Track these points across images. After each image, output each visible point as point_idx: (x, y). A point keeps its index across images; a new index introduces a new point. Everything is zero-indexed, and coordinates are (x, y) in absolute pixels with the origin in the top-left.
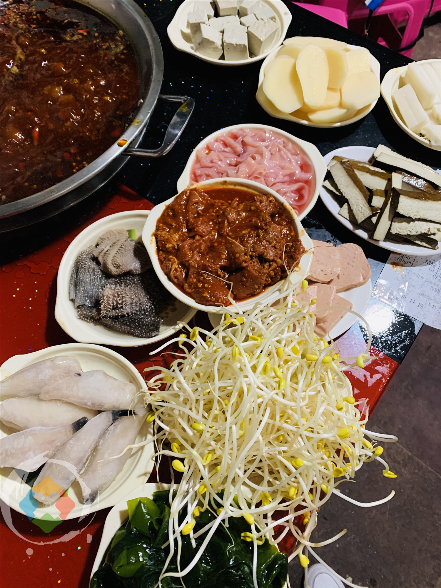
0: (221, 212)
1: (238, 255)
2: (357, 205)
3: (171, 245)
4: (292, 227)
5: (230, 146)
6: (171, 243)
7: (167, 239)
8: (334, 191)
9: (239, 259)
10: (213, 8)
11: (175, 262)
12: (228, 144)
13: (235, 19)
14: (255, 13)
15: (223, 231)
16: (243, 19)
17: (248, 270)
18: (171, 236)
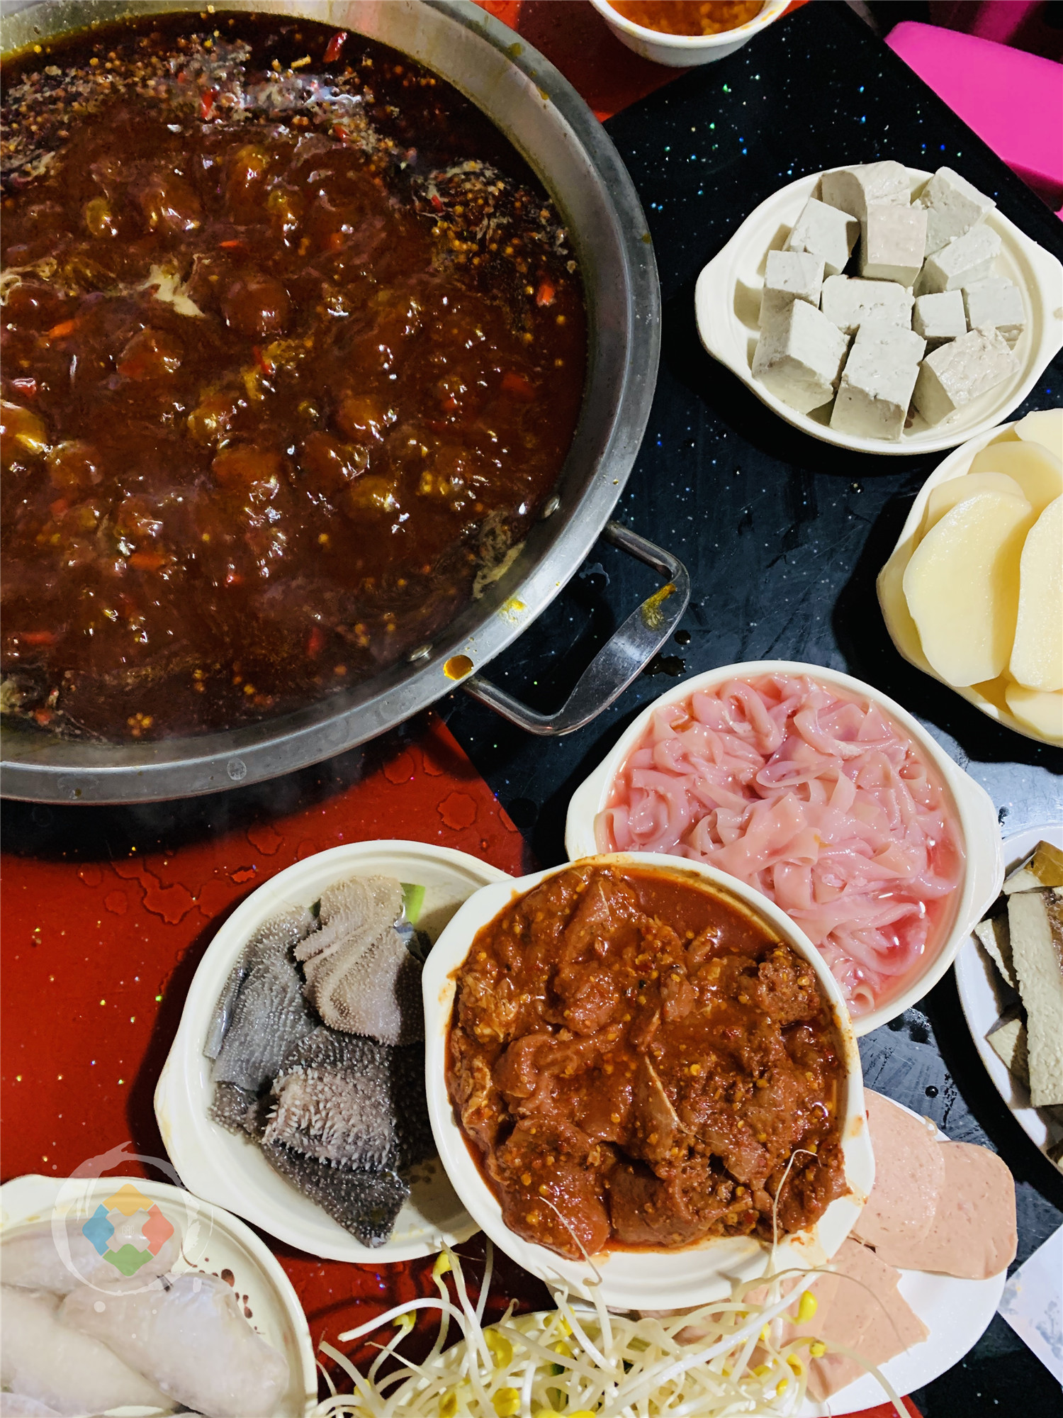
0: (655, 974)
1: (654, 1138)
2: (1046, 1045)
3: (487, 1031)
4: (835, 1083)
5: (752, 721)
6: (489, 1025)
7: (484, 1010)
8: (1000, 963)
9: (654, 1152)
10: (849, 243)
11: (483, 1088)
12: (747, 713)
13: (904, 295)
14: (968, 290)
15: (641, 1040)
16: (925, 302)
17: (667, 1191)
18: (496, 1005)
